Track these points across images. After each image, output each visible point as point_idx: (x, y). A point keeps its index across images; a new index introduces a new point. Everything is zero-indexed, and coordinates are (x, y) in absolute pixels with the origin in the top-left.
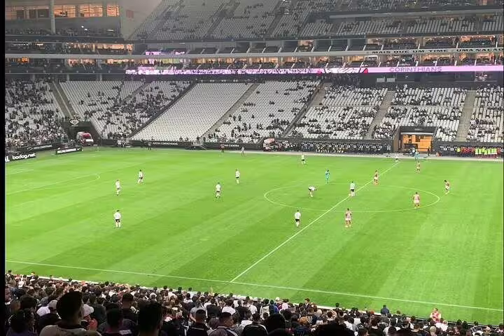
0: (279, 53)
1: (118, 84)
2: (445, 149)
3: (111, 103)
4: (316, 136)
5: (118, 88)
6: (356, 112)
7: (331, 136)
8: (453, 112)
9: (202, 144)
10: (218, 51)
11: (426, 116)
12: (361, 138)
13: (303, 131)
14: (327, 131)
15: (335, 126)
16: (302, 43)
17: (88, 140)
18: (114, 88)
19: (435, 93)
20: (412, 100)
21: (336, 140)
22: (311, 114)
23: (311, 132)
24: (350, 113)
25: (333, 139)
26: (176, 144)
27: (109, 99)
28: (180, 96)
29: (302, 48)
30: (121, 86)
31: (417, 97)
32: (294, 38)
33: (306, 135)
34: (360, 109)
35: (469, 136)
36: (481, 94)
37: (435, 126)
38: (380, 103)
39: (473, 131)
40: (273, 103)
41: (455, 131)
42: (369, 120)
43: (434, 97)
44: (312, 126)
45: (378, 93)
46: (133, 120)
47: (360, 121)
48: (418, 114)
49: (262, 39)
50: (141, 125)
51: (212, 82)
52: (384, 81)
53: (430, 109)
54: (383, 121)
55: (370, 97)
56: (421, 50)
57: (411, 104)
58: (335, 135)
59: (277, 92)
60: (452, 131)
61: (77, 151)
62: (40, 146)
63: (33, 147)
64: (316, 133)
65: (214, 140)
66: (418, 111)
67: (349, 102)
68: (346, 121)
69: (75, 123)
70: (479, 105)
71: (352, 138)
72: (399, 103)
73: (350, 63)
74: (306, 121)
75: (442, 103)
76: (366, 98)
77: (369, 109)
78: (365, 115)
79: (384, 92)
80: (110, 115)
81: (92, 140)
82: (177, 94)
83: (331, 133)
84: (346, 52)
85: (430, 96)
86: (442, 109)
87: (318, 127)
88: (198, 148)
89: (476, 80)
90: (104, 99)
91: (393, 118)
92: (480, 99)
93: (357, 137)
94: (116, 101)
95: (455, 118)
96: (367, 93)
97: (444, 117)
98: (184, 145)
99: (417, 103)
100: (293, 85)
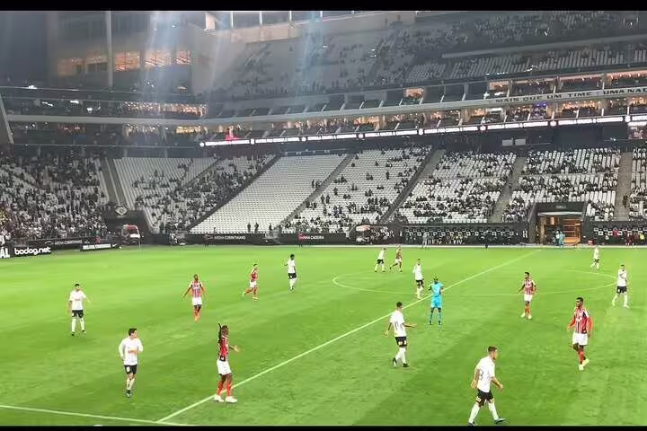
0: (380, 109)
1: (186, 161)
2: (601, 233)
3: (173, 186)
4: (424, 220)
5: (184, 166)
6: (477, 185)
7: (445, 220)
8: (605, 180)
9: (276, 237)
10: (306, 109)
11: (569, 186)
12: (485, 221)
13: (408, 214)
14: (439, 212)
15: (449, 206)
16: (409, 92)
17: (133, 236)
18: (179, 167)
19: (579, 157)
20: (550, 166)
21: (450, 224)
22: (420, 190)
23: (417, 214)
24: (470, 186)
25: (447, 224)
26: (243, 238)
27: (171, 181)
28: (258, 175)
29: (409, 100)
30: (190, 165)
31: (556, 162)
32: (398, 86)
33: (412, 219)
34: (482, 181)
35: (631, 213)
36: (639, 155)
37: (583, 200)
38: (508, 172)
39: (637, 205)
40: (372, 178)
41: (611, 206)
42: (495, 196)
43: (578, 161)
44: (420, 206)
45: (505, 160)
46: (194, 207)
47: (483, 197)
48: (559, 185)
49: (359, 90)
50: (204, 213)
51: (299, 155)
52: (511, 144)
53: (574, 178)
54: (513, 197)
55: (495, 164)
56: (557, 94)
57: (548, 171)
58: (450, 217)
59: (377, 164)
60: (607, 206)
61: (112, 248)
62: (63, 240)
63: (54, 241)
64: (425, 215)
65: (291, 231)
66: (559, 181)
67: (467, 172)
68: (464, 198)
69: (121, 212)
70: (638, 170)
71: (473, 221)
72: (533, 171)
73: (468, 119)
74: (413, 199)
75: (589, 169)
76: (490, 167)
77: (494, 181)
78: (490, 188)
79: (512, 158)
80: (169, 202)
81: (138, 236)
82: (254, 171)
83: (444, 215)
84: (463, 102)
85: (573, 160)
86: (590, 178)
87: (428, 206)
88: (271, 243)
89: (630, 138)
90: (165, 181)
91: (527, 192)
92: (639, 161)
93: (480, 219)
94: (179, 184)
95: (610, 189)
96: (491, 160)
97: (595, 188)
98: (253, 239)
99: (557, 171)
100: (398, 153)
